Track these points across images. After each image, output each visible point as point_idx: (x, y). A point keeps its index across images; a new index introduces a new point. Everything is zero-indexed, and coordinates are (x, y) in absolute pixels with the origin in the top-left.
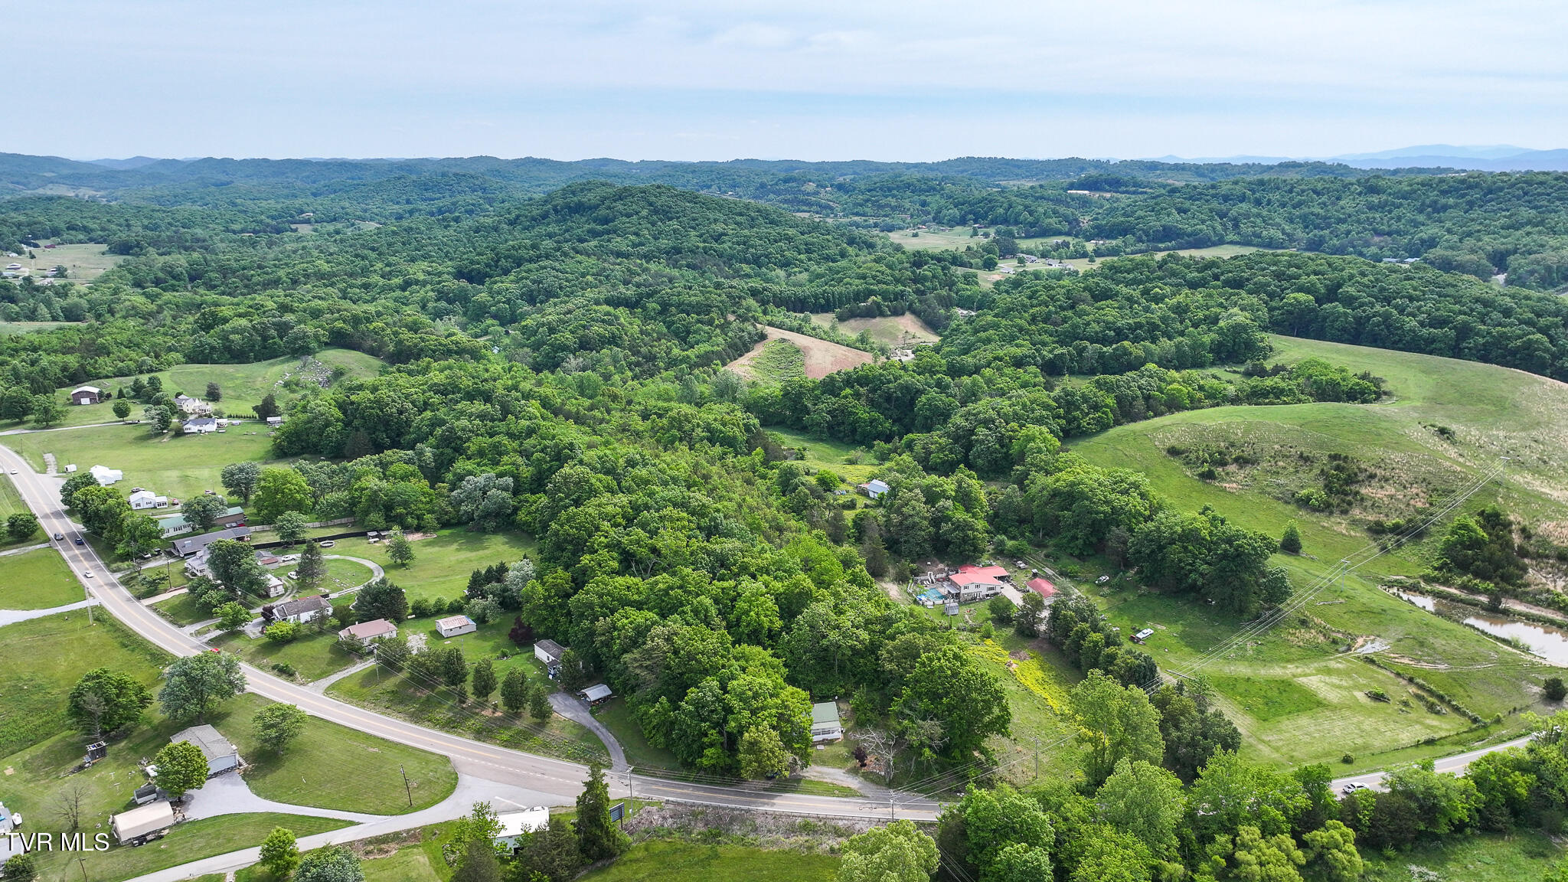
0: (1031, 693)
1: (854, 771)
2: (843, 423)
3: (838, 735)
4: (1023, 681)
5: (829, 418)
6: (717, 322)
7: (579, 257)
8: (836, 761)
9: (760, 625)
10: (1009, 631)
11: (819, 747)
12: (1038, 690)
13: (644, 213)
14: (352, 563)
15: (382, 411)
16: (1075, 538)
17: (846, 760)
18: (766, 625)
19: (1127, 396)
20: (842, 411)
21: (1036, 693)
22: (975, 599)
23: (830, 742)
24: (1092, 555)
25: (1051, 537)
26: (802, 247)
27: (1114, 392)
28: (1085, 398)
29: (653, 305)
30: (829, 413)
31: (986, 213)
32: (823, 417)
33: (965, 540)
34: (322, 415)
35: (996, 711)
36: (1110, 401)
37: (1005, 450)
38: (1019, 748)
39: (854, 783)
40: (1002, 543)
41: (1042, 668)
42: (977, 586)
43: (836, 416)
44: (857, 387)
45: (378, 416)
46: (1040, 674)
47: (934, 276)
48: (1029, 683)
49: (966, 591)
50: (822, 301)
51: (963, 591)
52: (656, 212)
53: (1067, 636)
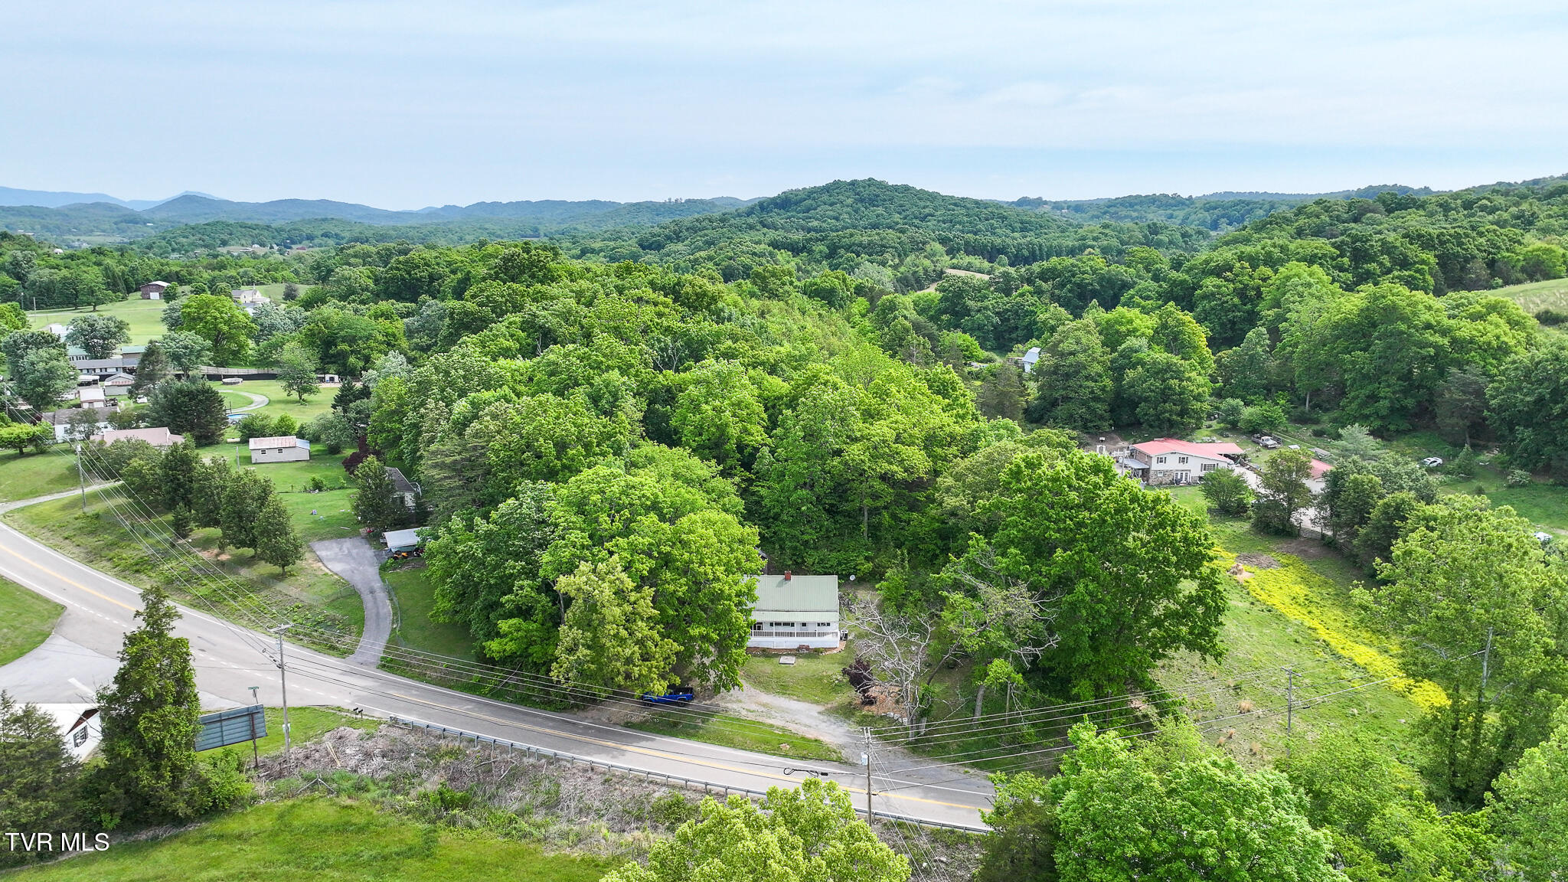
0: (1280, 617)
1: (846, 712)
2: (1017, 328)
3: (832, 640)
4: (1264, 597)
5: (996, 320)
6: (890, 262)
7: (765, 230)
8: (814, 688)
9: (722, 428)
10: (1242, 527)
11: (783, 660)
12: (1295, 614)
13: (850, 201)
14: (241, 396)
15: (409, 273)
16: (1373, 398)
17: (836, 688)
18: (734, 431)
19: (1456, 256)
20: (1016, 313)
21: (1291, 618)
22: (1178, 482)
23: (815, 653)
24: (1405, 432)
25: (1326, 410)
26: (1018, 225)
27: (1436, 249)
28: (1387, 249)
29: (821, 248)
30: (998, 314)
31: (1243, 216)
32: (987, 318)
33: (1165, 395)
34: (346, 279)
35: (1188, 587)
36: (1430, 257)
37: (1249, 306)
38: (1245, 703)
39: (834, 733)
40: (1235, 410)
41: (1305, 581)
42: (1183, 460)
43: (1008, 320)
44: (1038, 282)
45: (403, 279)
46: (1301, 590)
47: (1171, 242)
48: (1279, 599)
49: (1162, 467)
50: (1026, 253)
51: (1155, 466)
52: (862, 201)
53: (1363, 521)
